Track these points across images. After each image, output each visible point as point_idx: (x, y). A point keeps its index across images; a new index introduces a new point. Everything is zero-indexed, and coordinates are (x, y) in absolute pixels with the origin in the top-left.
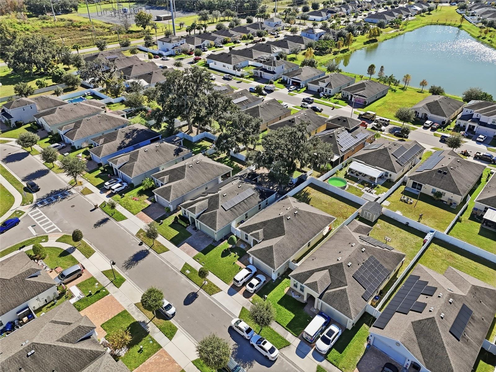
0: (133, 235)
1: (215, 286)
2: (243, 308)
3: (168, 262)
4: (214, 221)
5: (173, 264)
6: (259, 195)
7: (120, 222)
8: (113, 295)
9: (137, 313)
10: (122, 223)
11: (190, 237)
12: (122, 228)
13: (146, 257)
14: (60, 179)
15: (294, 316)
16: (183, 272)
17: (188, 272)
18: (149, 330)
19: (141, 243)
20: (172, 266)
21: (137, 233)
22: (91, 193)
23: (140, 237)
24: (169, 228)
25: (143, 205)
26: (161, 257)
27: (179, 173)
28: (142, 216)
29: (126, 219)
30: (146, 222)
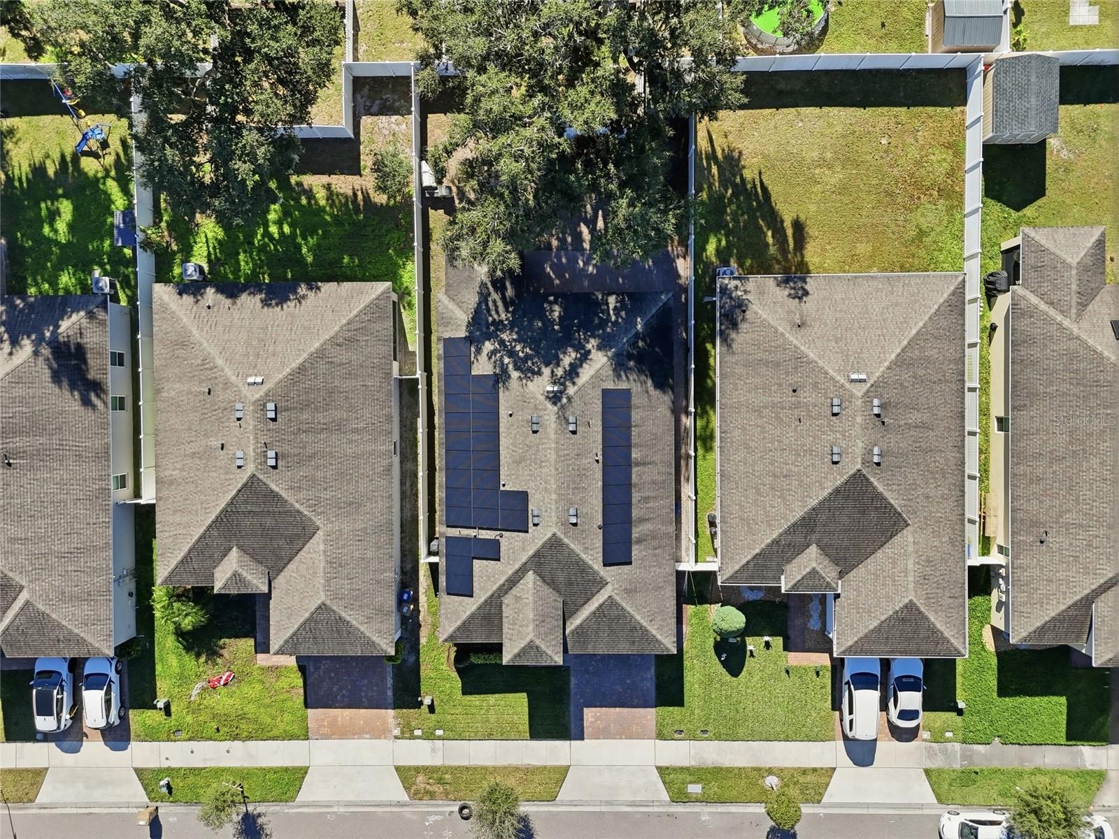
0: (400, 804)
1: (804, 772)
2: (928, 772)
3: (608, 803)
4: (633, 629)
5: (627, 797)
6: (650, 382)
7: (301, 797)
10: (310, 792)
11: (573, 680)
12: (335, 809)
15: (1063, 700)
16: (680, 797)
17: (695, 789)
20: (633, 804)
21: (407, 789)
22: (38, 775)
23: (432, 795)
24: (475, 699)
25: (283, 683)
26: (571, 803)
27: (269, 521)
28: (333, 724)
29: (304, 771)
30: (379, 733)
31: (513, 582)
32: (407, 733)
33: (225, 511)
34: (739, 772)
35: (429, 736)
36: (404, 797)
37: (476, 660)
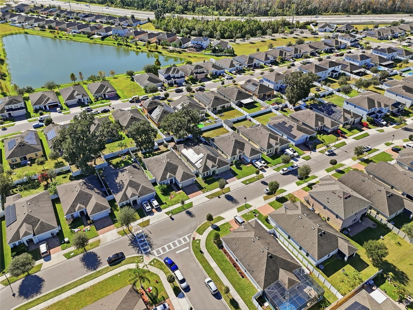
0: (209, 200)
1: (259, 175)
2: (273, 169)
4: (224, 162)
7: (194, 206)
8: (257, 208)
9: (271, 200)
13: (232, 196)
14: (109, 243)
16: (247, 184)
17: (248, 182)
18: (281, 196)
19: (219, 197)
21: (209, 198)
22: (148, 221)
23: (213, 198)
24: (211, 185)
25: (182, 194)
26: (233, 190)
27: (171, 167)
28: (192, 195)
29: (192, 202)
30: (200, 194)
31: (206, 161)
32: (204, 192)
33: (165, 168)
34: (251, 178)
35: (207, 191)
36: (209, 199)
37: (208, 179)
